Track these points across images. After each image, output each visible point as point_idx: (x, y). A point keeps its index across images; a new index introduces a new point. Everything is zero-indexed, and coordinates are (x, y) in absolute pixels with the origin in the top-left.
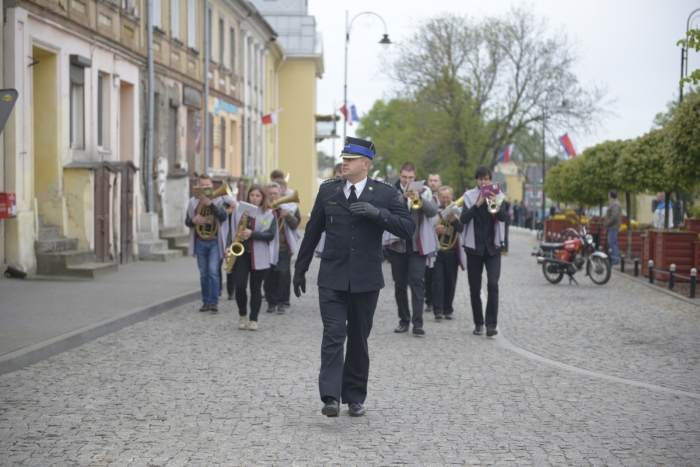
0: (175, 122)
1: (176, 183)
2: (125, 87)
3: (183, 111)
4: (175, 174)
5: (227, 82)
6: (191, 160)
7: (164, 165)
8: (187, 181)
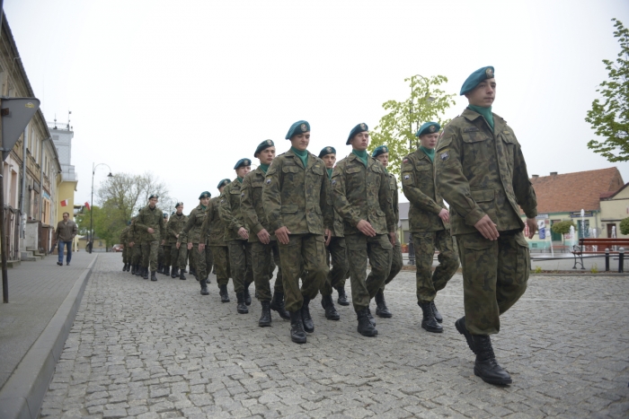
0: (30, 197)
1: (31, 225)
2: (14, 173)
3: (33, 192)
4: (30, 221)
5: (47, 184)
6: (35, 216)
7: (25, 216)
8: (37, 224)
